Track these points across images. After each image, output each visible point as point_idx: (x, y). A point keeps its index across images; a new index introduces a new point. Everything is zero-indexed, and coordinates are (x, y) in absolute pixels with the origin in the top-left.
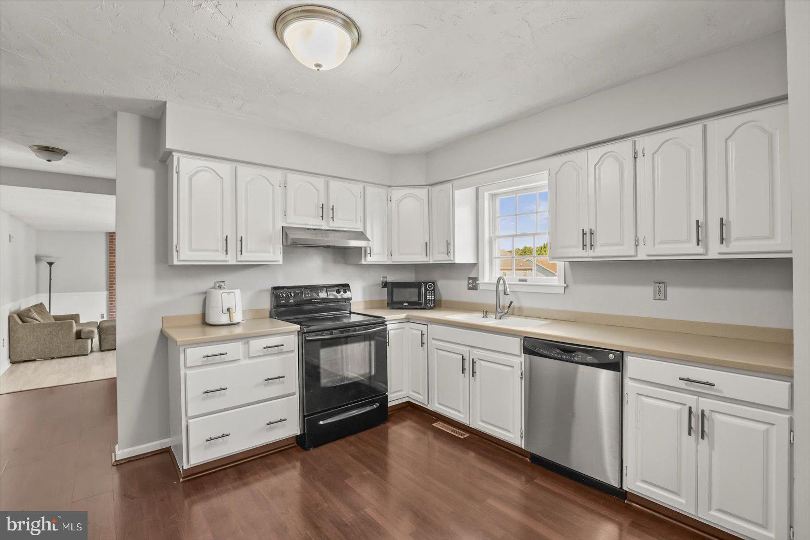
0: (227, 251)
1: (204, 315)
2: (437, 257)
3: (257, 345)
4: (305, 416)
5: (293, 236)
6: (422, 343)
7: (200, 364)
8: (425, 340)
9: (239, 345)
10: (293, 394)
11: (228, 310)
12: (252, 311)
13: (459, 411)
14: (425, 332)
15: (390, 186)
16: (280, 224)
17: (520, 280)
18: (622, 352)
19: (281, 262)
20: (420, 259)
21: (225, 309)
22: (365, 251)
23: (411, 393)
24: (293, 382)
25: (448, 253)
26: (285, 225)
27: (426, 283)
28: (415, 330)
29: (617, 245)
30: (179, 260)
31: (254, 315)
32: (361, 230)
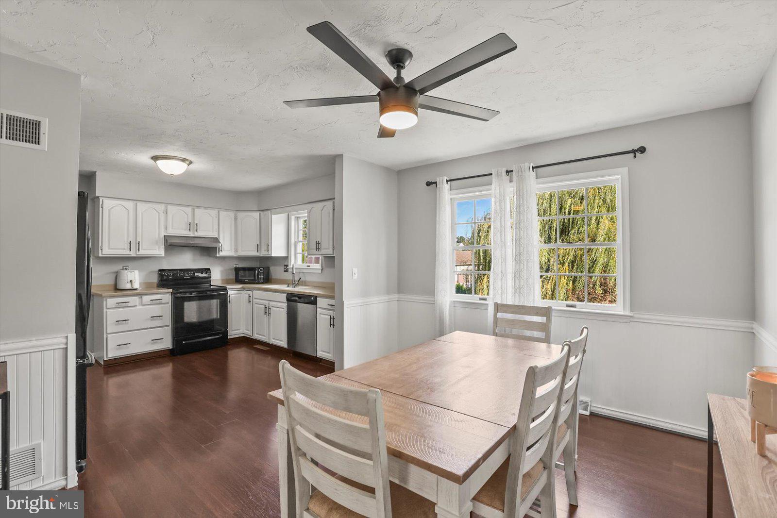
0: (130, 249)
1: (116, 285)
2: (263, 253)
3: (147, 298)
4: (174, 338)
5: (170, 241)
6: (249, 301)
7: (114, 307)
8: (251, 300)
9: (136, 298)
10: (168, 326)
11: (131, 281)
12: (145, 283)
13: (264, 336)
14: (251, 295)
15: (236, 211)
16: (163, 234)
17: (307, 266)
18: (316, 296)
19: (163, 255)
20: (254, 253)
21: (129, 280)
22: (219, 249)
23: (245, 331)
24: (168, 319)
25: (268, 250)
26: (166, 234)
27: (259, 268)
28: (245, 294)
29: (327, 249)
30: (102, 254)
31: (148, 286)
32: (217, 236)
